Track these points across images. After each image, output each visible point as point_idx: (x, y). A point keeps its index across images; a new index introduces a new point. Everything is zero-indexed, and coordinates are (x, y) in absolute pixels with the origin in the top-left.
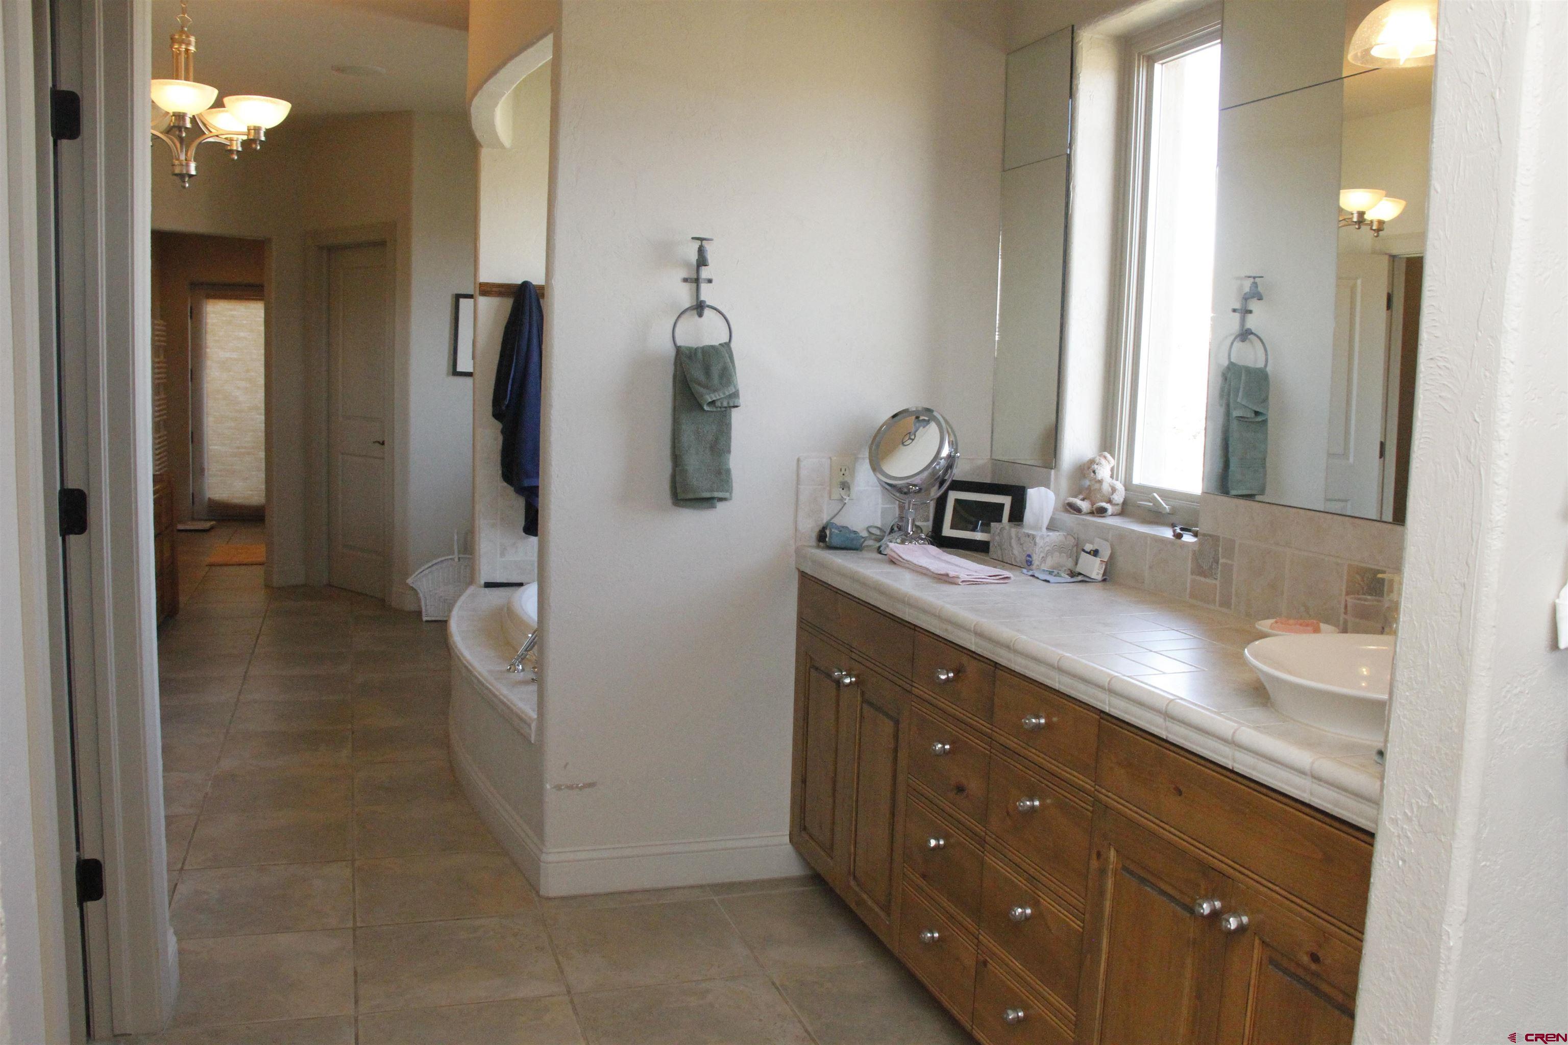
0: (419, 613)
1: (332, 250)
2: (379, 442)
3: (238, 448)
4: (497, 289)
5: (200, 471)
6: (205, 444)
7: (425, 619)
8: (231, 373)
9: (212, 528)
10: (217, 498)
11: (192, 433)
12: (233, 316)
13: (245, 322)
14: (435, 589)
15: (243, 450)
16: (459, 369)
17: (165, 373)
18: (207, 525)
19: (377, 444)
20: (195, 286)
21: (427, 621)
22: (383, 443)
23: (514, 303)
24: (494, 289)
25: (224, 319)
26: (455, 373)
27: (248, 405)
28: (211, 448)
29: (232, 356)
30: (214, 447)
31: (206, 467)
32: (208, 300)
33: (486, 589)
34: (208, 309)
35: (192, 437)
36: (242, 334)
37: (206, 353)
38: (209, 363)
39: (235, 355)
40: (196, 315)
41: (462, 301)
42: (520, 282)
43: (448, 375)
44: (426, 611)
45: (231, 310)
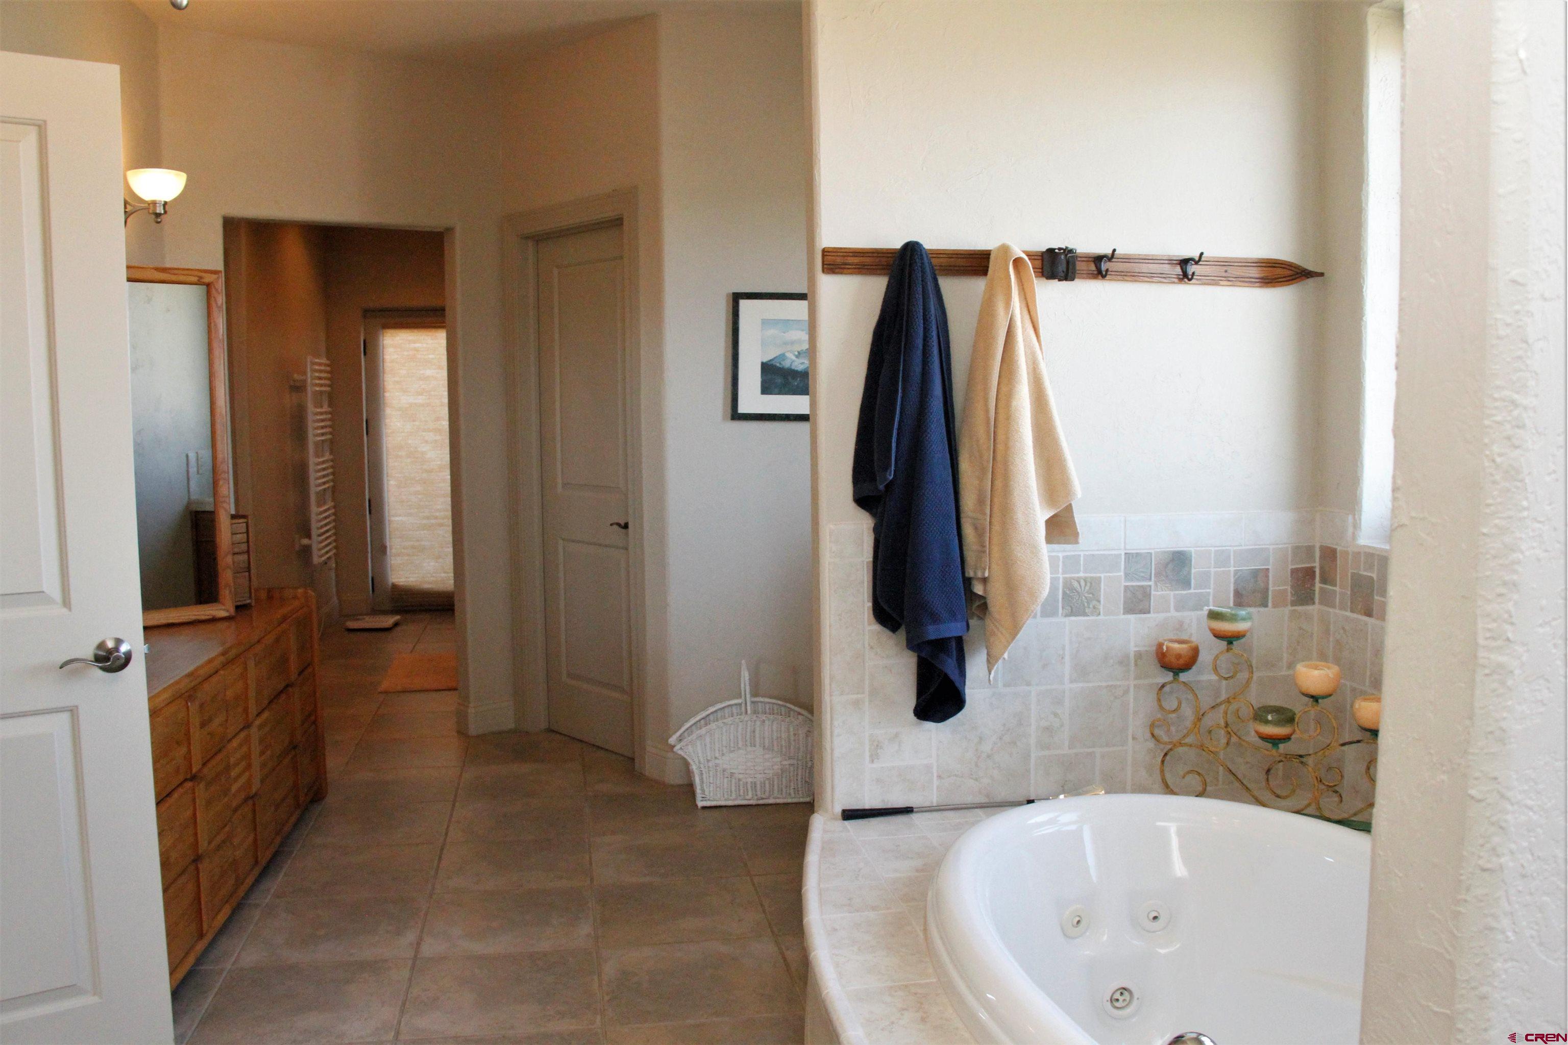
0: (690, 789)
1: (539, 239)
2: (619, 525)
3: (428, 518)
4: (856, 260)
5: (381, 549)
6: (387, 514)
7: (700, 804)
8: (417, 423)
9: (396, 624)
10: (402, 584)
11: (369, 501)
12: (417, 350)
13: (431, 356)
14: (716, 758)
15: (433, 521)
16: (742, 409)
17: (330, 426)
18: (390, 620)
19: (615, 527)
20: (368, 313)
21: (704, 808)
22: (626, 526)
23: (889, 282)
24: (851, 260)
25: (406, 353)
26: (736, 416)
27: (439, 463)
28: (393, 519)
29: (416, 401)
30: (397, 519)
31: (388, 544)
32: (384, 330)
33: (847, 823)
34: (385, 342)
35: (370, 506)
36: (428, 372)
37: (384, 396)
38: (388, 411)
39: (421, 400)
40: (370, 350)
41: (744, 304)
42: (898, 245)
43: (724, 419)
44: (703, 791)
45: (415, 342)
